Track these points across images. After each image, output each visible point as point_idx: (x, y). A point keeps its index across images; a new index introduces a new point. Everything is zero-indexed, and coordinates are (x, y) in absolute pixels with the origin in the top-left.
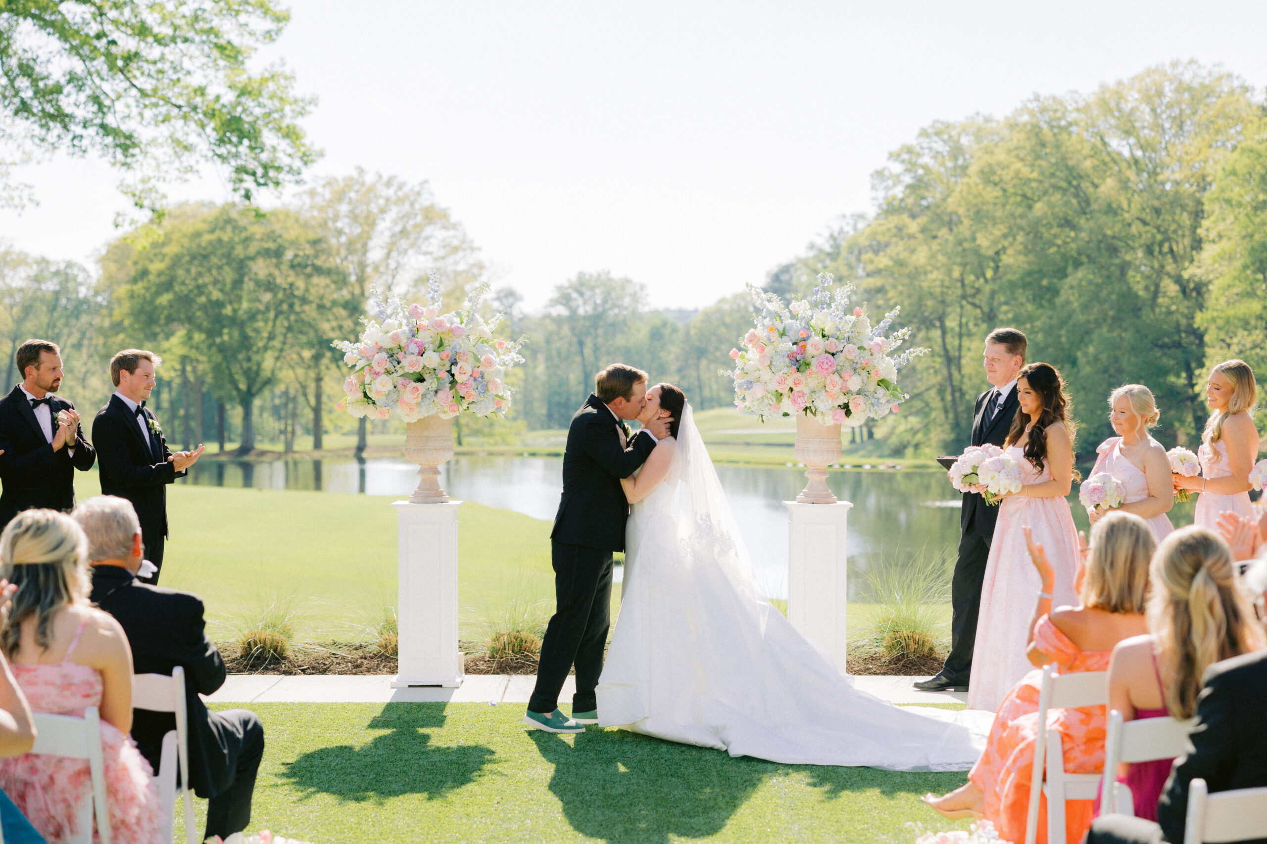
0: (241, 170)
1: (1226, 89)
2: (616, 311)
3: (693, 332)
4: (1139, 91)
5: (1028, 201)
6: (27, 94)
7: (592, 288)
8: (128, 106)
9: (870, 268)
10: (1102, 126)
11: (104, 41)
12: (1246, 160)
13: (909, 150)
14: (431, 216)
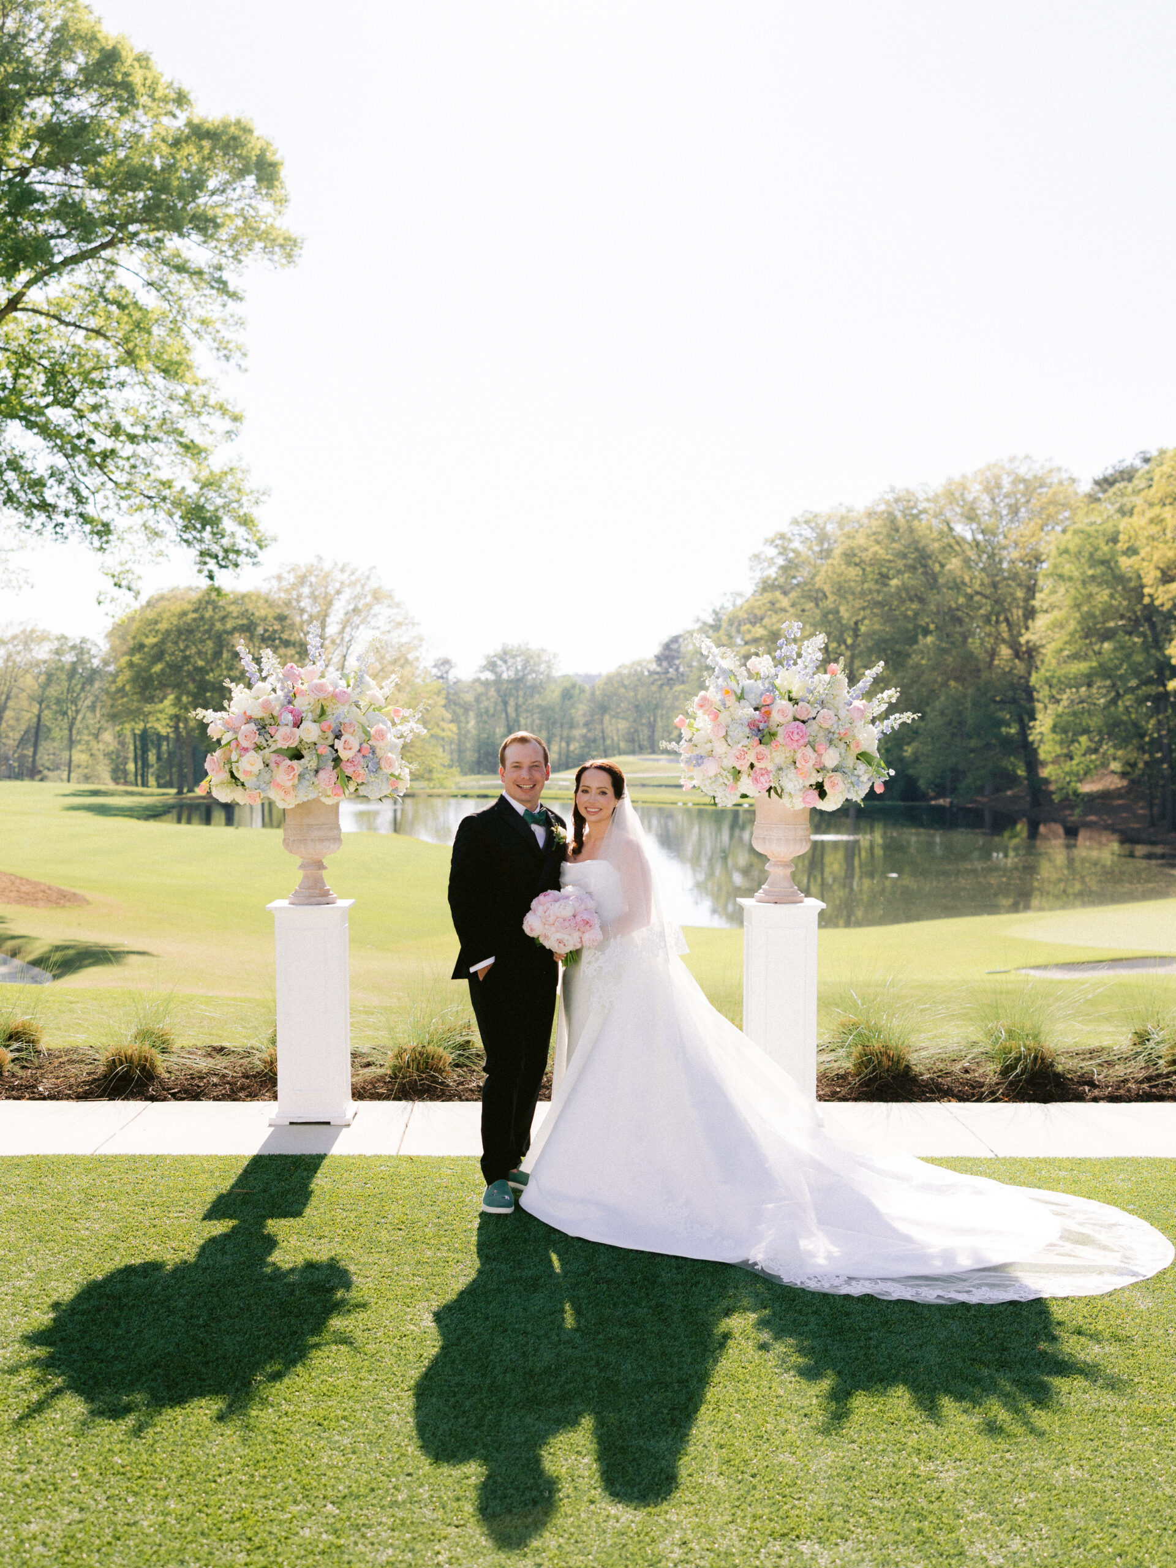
0: (202, 554)
1: (1056, 480)
2: (534, 675)
3: (598, 693)
4: (981, 483)
5: (884, 578)
6: (15, 486)
7: (514, 657)
8: (106, 498)
9: (748, 637)
10: (948, 513)
11: (84, 440)
12: (1077, 540)
13: (782, 537)
14: (377, 596)
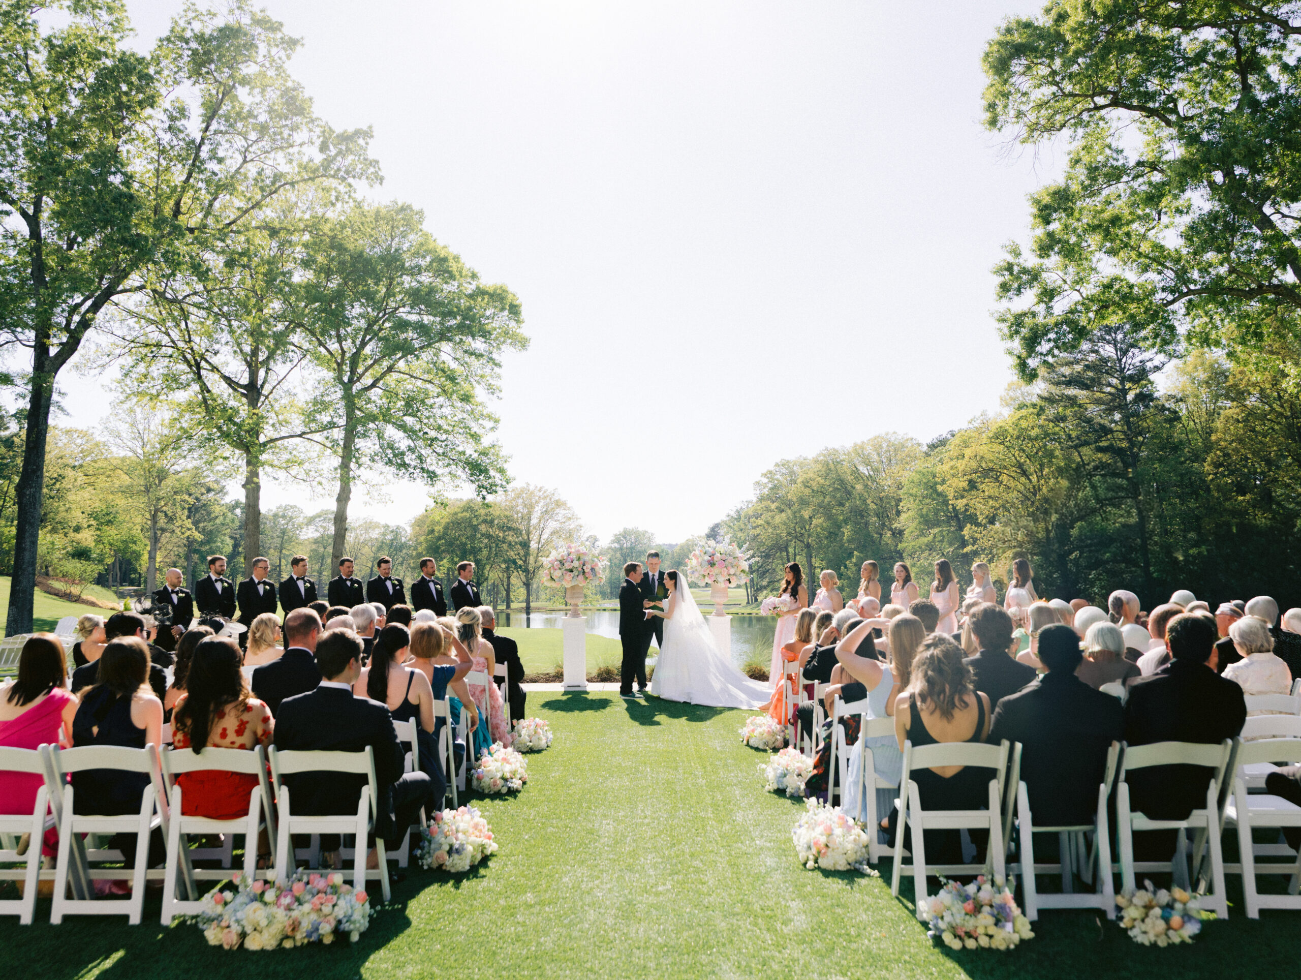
0: (479, 487)
1: (910, 445)
4: (872, 446)
5: (824, 495)
6: (391, 456)
7: (630, 535)
8: (432, 460)
9: (754, 525)
10: (856, 462)
11: (422, 432)
12: (918, 476)
13: (771, 472)
14: (559, 504)
